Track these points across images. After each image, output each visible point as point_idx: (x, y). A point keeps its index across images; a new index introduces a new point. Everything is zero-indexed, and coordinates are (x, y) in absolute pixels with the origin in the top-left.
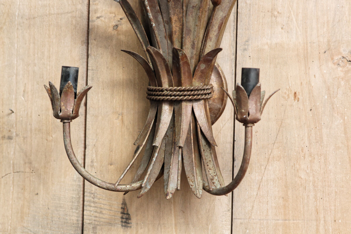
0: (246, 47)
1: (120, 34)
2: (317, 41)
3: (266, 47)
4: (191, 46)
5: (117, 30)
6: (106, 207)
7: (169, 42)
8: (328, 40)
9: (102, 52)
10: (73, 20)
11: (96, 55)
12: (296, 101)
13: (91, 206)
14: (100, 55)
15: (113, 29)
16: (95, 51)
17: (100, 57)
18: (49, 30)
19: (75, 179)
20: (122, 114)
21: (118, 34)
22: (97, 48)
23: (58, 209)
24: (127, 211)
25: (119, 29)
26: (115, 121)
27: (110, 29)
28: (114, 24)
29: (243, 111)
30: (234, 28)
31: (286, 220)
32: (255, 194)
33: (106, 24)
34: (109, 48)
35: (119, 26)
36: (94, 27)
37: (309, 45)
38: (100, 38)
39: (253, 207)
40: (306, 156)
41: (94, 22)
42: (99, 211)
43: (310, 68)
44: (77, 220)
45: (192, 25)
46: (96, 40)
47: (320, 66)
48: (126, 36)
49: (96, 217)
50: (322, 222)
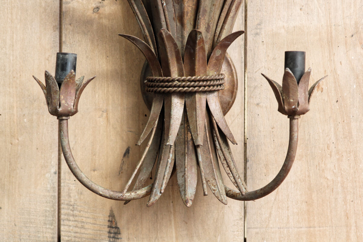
0: (258, 31)
1: (102, 18)
2: (342, 23)
3: (282, 31)
4: (206, 29)
5: (98, 13)
6: (89, 220)
7: (178, 24)
8: (355, 22)
9: (80, 39)
10: (42, 2)
11: (72, 43)
12: (320, 91)
13: (69, 220)
14: (77, 42)
15: (93, 12)
16: (71, 38)
17: (78, 45)
18: (12, 14)
19: (49, 189)
20: (107, 111)
21: (100, 18)
22: (72, 34)
23: (28, 225)
24: (116, 224)
25: (101, 12)
26: (99, 119)
27: (90, 13)
28: (94, 6)
29: (292, 100)
30: (243, 10)
31: (310, 227)
32: (273, 199)
33: (84, 6)
34: (89, 34)
35: (101, 8)
36: (68, 9)
37: (333, 27)
38: (76, 22)
39: (271, 214)
40: (333, 154)
41: (68, 4)
42: (80, 225)
43: (335, 54)
44: (53, 238)
45: (208, 4)
46: (72, 25)
47: (347, 52)
48: (109, 20)
49: (77, 233)
50: (353, 228)
